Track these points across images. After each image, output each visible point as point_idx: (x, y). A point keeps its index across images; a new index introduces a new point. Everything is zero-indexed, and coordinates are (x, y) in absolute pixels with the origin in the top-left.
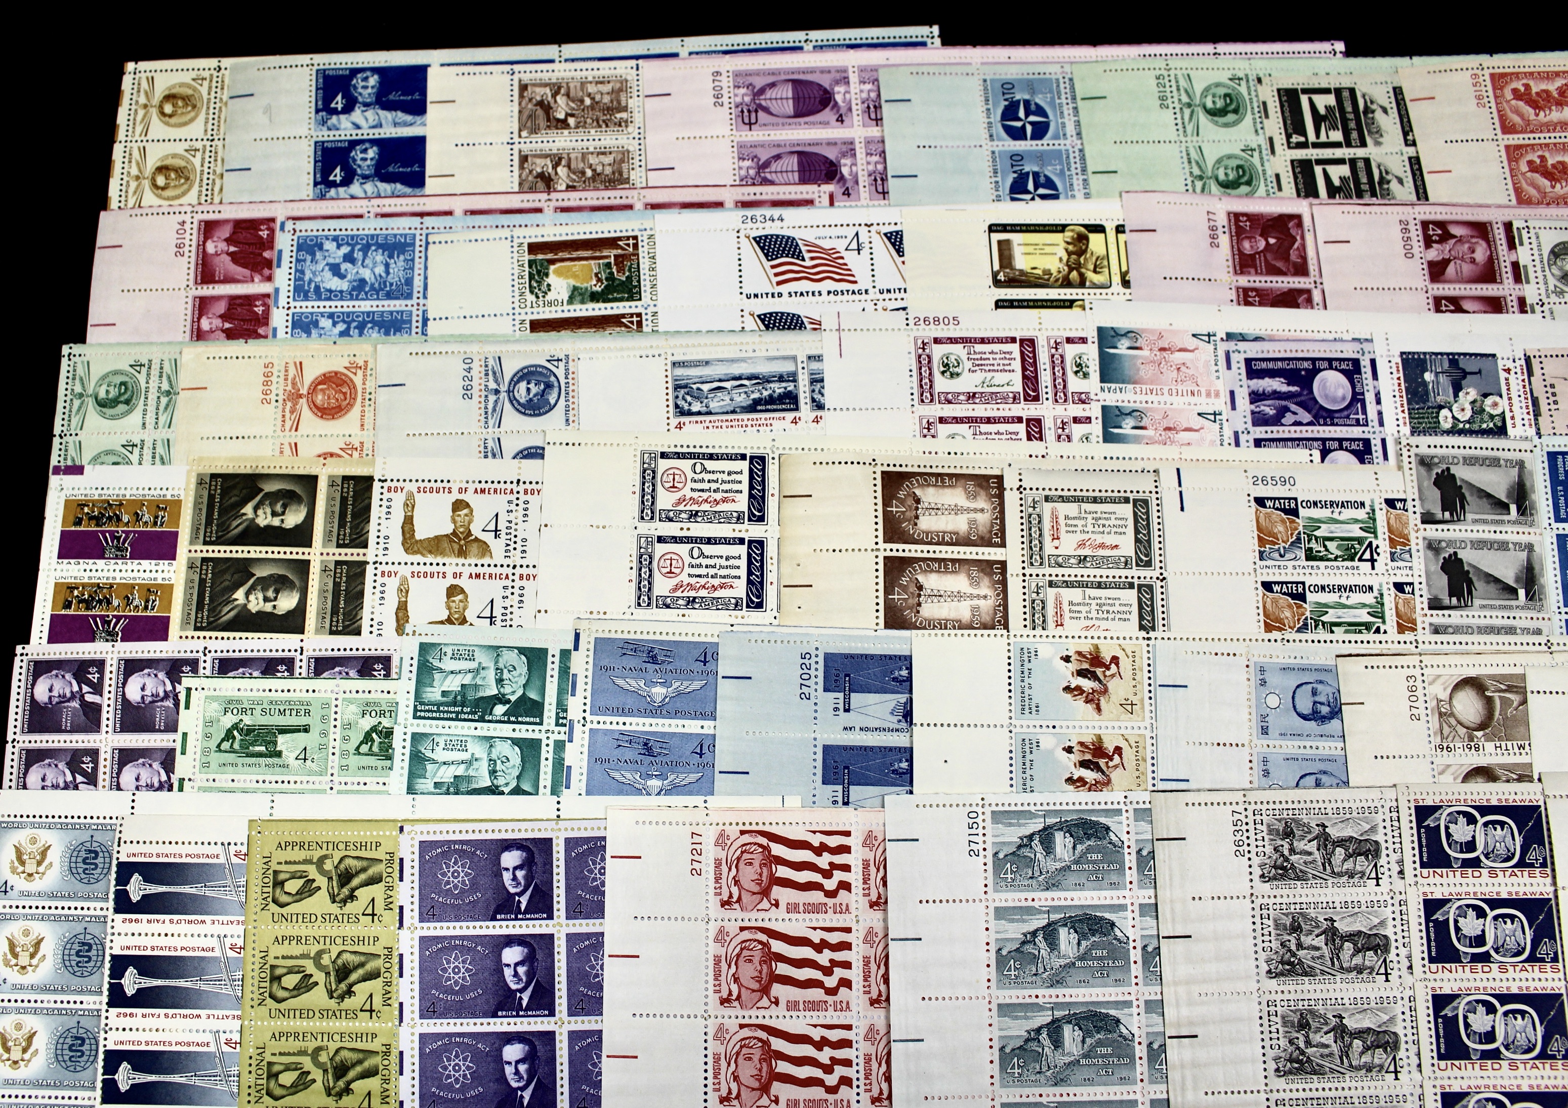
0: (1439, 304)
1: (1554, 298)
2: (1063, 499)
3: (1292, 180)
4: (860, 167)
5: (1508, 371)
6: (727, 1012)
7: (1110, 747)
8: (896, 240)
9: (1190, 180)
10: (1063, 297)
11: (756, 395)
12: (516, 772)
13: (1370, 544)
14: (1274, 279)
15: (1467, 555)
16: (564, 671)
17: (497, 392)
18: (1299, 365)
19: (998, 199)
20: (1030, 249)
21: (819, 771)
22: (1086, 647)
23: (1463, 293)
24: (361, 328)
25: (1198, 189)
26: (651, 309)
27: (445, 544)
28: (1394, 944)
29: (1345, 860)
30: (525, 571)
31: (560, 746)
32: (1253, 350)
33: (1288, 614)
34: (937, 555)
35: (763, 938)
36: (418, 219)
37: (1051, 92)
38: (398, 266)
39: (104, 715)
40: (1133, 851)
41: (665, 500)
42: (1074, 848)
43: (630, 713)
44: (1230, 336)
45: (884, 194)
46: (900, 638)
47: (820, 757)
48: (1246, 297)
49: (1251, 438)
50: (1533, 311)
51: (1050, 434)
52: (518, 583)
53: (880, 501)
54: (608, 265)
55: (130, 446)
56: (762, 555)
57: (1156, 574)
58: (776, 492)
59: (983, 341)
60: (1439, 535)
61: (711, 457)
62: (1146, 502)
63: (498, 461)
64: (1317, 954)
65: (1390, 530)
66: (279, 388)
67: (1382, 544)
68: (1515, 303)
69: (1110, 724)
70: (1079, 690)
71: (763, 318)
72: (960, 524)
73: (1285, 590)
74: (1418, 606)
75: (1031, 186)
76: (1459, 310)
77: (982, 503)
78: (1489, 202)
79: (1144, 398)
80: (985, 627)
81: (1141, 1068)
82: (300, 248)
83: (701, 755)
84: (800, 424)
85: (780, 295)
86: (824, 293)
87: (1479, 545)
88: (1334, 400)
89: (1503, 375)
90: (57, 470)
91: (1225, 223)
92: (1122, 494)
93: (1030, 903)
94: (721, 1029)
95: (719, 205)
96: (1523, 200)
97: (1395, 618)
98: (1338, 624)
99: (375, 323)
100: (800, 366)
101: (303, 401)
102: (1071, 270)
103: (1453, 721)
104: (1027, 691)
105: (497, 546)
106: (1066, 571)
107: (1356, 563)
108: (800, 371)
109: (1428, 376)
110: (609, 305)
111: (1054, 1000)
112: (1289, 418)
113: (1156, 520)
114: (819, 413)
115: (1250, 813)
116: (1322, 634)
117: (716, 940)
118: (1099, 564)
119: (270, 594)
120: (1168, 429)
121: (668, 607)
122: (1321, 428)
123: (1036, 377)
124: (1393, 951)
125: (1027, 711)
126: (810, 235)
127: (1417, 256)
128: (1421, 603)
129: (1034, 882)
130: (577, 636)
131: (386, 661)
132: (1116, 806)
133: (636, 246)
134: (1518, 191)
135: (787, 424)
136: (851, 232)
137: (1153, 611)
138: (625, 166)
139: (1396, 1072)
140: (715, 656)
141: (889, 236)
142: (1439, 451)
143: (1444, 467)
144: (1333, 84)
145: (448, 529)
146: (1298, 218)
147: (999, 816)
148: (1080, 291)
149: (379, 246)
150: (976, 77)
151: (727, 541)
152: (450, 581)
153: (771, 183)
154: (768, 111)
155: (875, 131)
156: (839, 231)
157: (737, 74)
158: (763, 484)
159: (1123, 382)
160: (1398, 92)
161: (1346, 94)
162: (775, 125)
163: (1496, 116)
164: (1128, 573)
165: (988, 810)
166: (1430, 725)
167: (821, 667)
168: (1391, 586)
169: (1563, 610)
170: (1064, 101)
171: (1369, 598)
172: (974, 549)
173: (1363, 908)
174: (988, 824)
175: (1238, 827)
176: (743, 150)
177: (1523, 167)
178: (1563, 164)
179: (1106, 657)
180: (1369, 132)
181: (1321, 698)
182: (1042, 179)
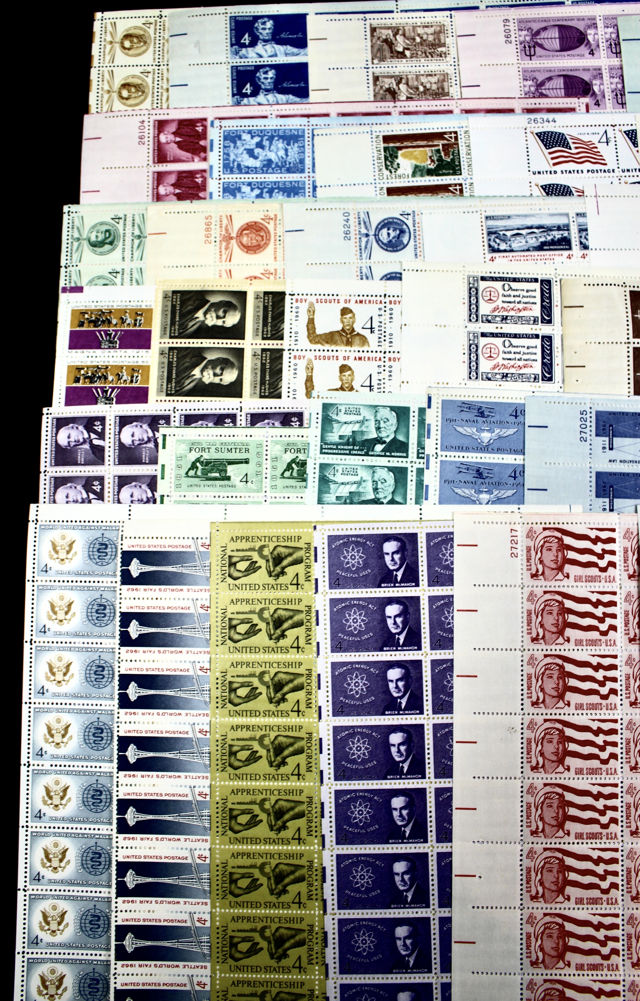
4: (606, 86)
6: (536, 647)
8: (632, 136)
11: (543, 239)
12: (391, 489)
16: (422, 422)
17: (367, 235)
21: (594, 489)
24: (271, 192)
26: (469, 181)
27: (337, 337)
30: (392, 355)
31: (420, 472)
35: (559, 598)
36: (306, 119)
38: (294, 150)
39: (107, 454)
41: (485, 309)
43: (467, 450)
45: (623, 104)
47: (594, 479)
52: (388, 364)
53: (629, 310)
54: (438, 151)
55: (114, 273)
56: (551, 345)
58: (559, 303)
61: (515, 280)
63: (370, 281)
66: (216, 232)
71: (544, 187)
82: (226, 138)
83: (515, 478)
84: (572, 258)
85: (555, 172)
86: (585, 171)
90: (65, 290)
94: (532, 658)
95: (511, 111)
99: (280, 189)
100: (571, 220)
101: (234, 242)
105: (373, 339)
108: (572, 223)
110: (440, 178)
114: (585, 252)
117: (528, 600)
119: (218, 371)
121: (489, 379)
126: (574, 132)
130: (430, 399)
131: (300, 416)
133: (456, 138)
135: (564, 258)
136: (601, 130)
138: (445, 84)
140: (523, 412)
141: (627, 133)
145: (339, 327)
149: (280, 137)
151: (527, 336)
152: (341, 362)
153: (546, 96)
154: (541, 46)
155: (615, 62)
156: (594, 129)
157: (520, 21)
158: (550, 298)
162: (548, 57)
167: (593, 420)
176: (526, 74)
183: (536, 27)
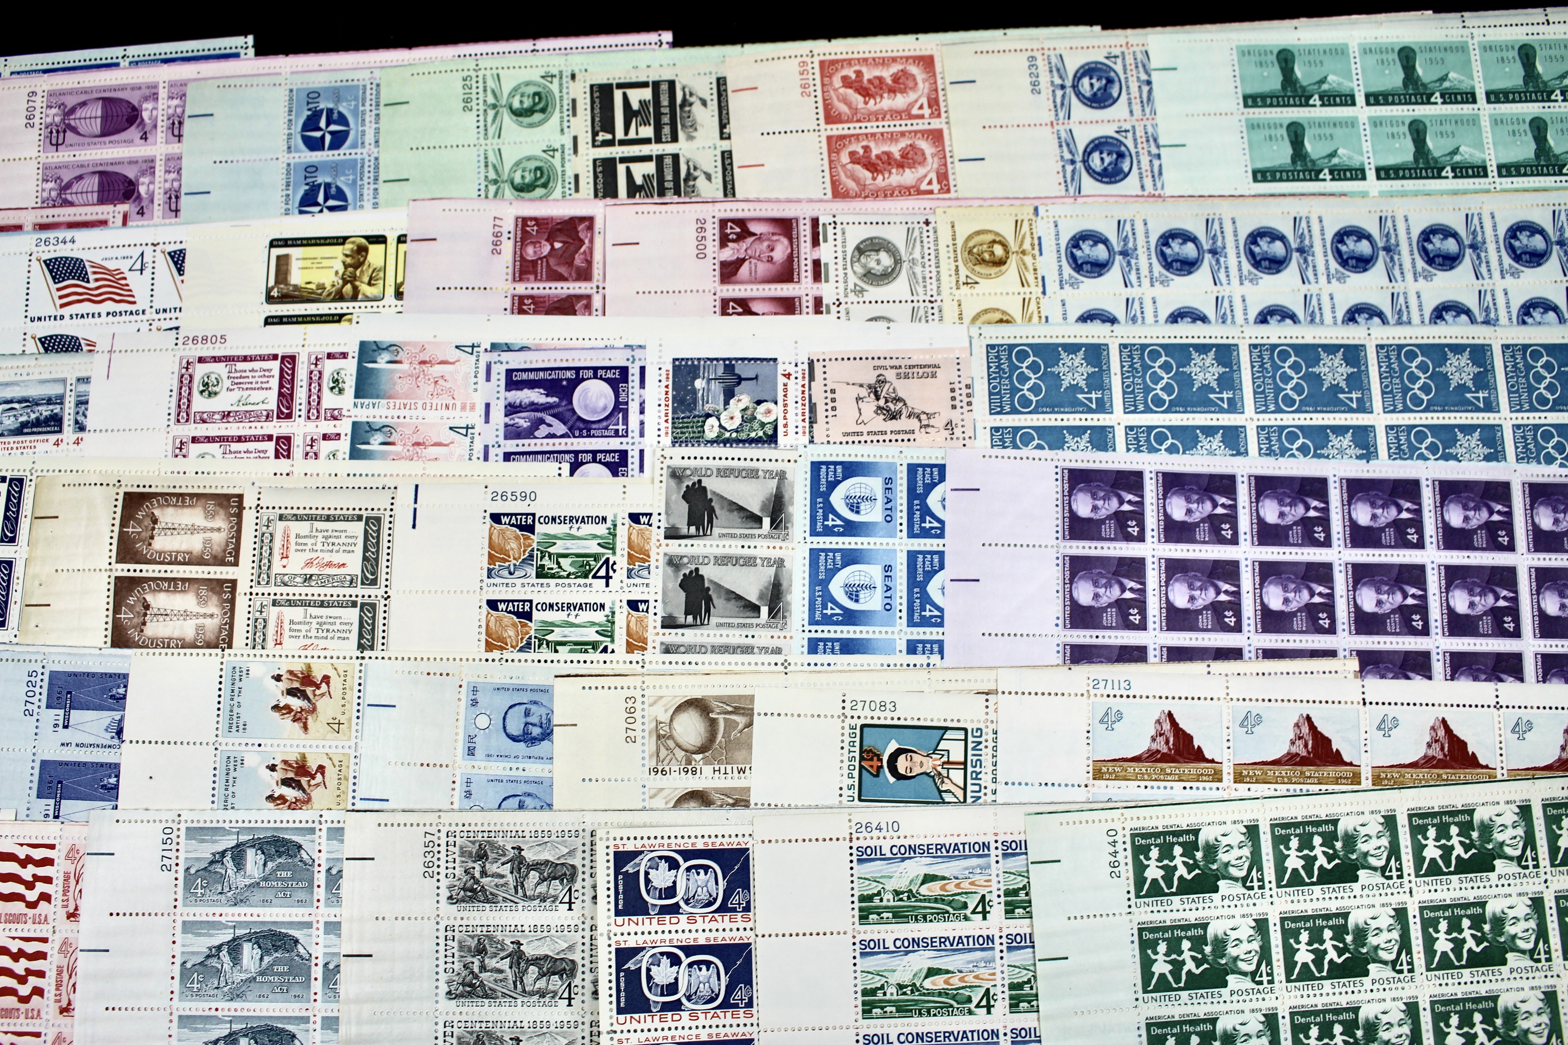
0: (725, 307)
1: (852, 297)
2: (297, 518)
3: (591, 180)
4: (157, 185)
5: (788, 376)
7: (313, 765)
8: (178, 259)
9: (484, 184)
10: (333, 311)
11: (24, 419)
13: (607, 560)
14: (553, 285)
15: (709, 572)
18: (562, 375)
19: (287, 213)
20: (308, 263)
21: (35, 786)
22: (298, 666)
23: (755, 294)
25: (491, 194)
28: (580, 969)
29: (538, 884)
32: (516, 361)
33: (511, 632)
34: (168, 575)
37: (356, 99)
40: (323, 869)
42: (265, 865)
44: (494, 347)
45: (177, 211)
46: (123, 656)
47: (37, 772)
49: (501, 452)
50: (828, 312)
51: (298, 452)
53: (117, 522)
56: (9, 575)
57: (381, 592)
58: (29, 513)
59: (245, 359)
60: (682, 551)
62: (378, 520)
64: (501, 976)
65: (630, 546)
67: (621, 561)
68: (811, 304)
69: (315, 743)
70: (288, 708)
71: (43, 341)
72: (194, 544)
73: (510, 608)
74: (651, 624)
75: (321, 199)
76: (748, 312)
77: (220, 522)
78: (801, 196)
79: (396, 413)
80: (209, 646)
84: (63, 446)
85: (62, 317)
86: (104, 314)
87: (723, 560)
88: (594, 411)
89: (781, 380)
91: (512, 228)
92: (357, 512)
93: (217, 918)
95: (18, 228)
96: (839, 193)
97: (625, 637)
98: (563, 644)
100: (69, 388)
102: (345, 282)
103: (671, 743)
104: (236, 710)
106: (291, 590)
107: (590, 580)
108: (68, 393)
109: (699, 384)
111: (233, 1013)
112: (543, 430)
113: (386, 538)
114: (80, 435)
115: (443, 835)
116: (545, 654)
118: (325, 581)
120: (417, 444)
122: (575, 440)
123: (292, 395)
124: (579, 976)
125: (234, 729)
126: (96, 257)
127: (710, 255)
128: (653, 621)
129: (223, 897)
132: (310, 825)
134: (835, 184)
135: (49, 446)
136: (137, 252)
137: (373, 630)
141: (172, 255)
142: (692, 463)
143: (696, 479)
144: (653, 77)
146: (590, 220)
147: (193, 833)
148: (350, 304)
150: (282, 88)
153: (71, 204)
154: (74, 130)
155: (174, 148)
156: (126, 252)
157: (51, 94)
158: (18, 505)
159: (378, 397)
160: (721, 83)
161: (664, 87)
162: (81, 145)
163: (820, 105)
164: (353, 591)
165: (183, 826)
166: (646, 748)
167: (45, 684)
168: (625, 604)
169: (807, 628)
170: (368, 108)
171: (599, 617)
172: (206, 569)
173: (553, 932)
174: (182, 840)
175: (430, 848)
176: (48, 172)
177: (845, 158)
178: (888, 154)
179: (318, 676)
180: (683, 126)
181: (534, 719)
182: (333, 190)
183: (71, 102)
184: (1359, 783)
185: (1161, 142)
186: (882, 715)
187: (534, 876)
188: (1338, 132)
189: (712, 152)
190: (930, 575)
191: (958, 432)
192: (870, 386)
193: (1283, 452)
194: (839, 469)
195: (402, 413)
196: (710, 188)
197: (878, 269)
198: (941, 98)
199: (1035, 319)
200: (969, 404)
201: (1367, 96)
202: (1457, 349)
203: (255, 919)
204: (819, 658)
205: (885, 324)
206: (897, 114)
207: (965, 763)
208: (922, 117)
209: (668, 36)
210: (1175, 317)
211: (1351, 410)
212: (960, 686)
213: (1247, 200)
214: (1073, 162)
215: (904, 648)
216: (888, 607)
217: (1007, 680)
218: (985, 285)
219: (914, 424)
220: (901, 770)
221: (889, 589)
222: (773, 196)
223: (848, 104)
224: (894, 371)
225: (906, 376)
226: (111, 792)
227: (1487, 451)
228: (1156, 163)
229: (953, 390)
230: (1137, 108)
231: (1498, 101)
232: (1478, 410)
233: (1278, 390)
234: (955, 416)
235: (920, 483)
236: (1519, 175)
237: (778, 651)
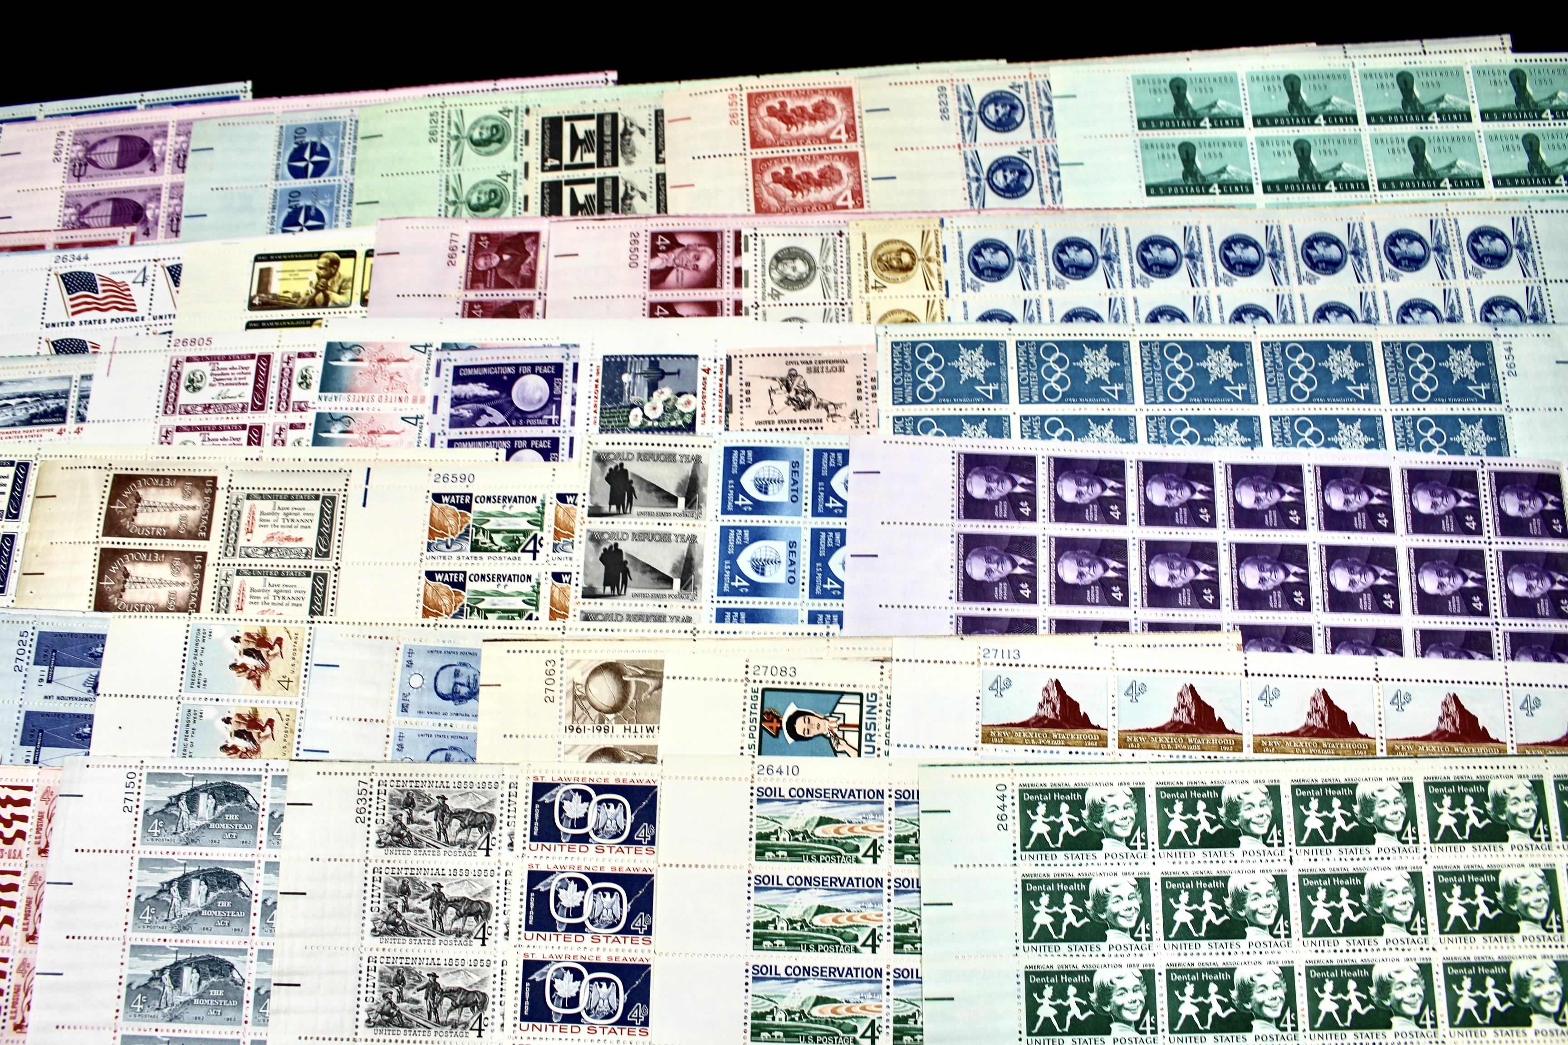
0: (653, 310)
1: (769, 300)
2: (262, 497)
3: (539, 201)
4: (162, 209)
5: (707, 371)
7: (263, 719)
8: (175, 273)
9: (444, 204)
10: (306, 317)
11: (33, 411)
13: (535, 536)
14: (500, 292)
15: (627, 547)
18: (503, 371)
19: (272, 232)
20: (286, 275)
21: (19, 734)
22: (255, 629)
23: (681, 298)
25: (450, 214)
28: (494, 911)
29: (459, 831)
32: (463, 358)
33: (446, 601)
34: (148, 547)
37: (337, 133)
40: (267, 813)
42: (215, 808)
44: (445, 346)
45: (177, 232)
46: (103, 619)
47: (22, 721)
48: (471, 310)
49: (445, 440)
50: (747, 313)
51: (267, 439)
53: (106, 501)
56: (11, 548)
57: (332, 564)
58: (32, 493)
59: (227, 358)
60: (603, 527)
62: (333, 499)
64: (421, 916)
65: (557, 523)
67: (547, 536)
68: (732, 307)
69: (265, 699)
70: (244, 667)
71: (55, 344)
72: (172, 520)
73: (446, 578)
74: (573, 595)
75: (301, 220)
76: (674, 314)
77: (196, 501)
78: (726, 212)
79: (355, 405)
80: (179, 610)
81: (248, 1010)
84: (65, 434)
85: (73, 323)
86: (109, 321)
87: (641, 536)
88: (531, 403)
89: (701, 374)
91: (466, 243)
92: (315, 492)
93: (170, 856)
95: (41, 247)
96: (761, 208)
97: (548, 606)
98: (492, 611)
100: (74, 384)
102: (318, 291)
103: (586, 704)
104: (198, 667)
106: (253, 561)
107: (519, 554)
108: (72, 389)
109: (626, 378)
111: (179, 944)
112: (485, 419)
113: (339, 515)
114: (81, 425)
115: (375, 783)
116: (476, 620)
118: (284, 553)
120: (372, 432)
122: (512, 429)
123: (265, 390)
124: (493, 917)
125: (196, 685)
126: (106, 272)
128: (575, 592)
129: (176, 837)
132: (257, 773)
134: (758, 201)
135: (54, 435)
136: (139, 267)
137: (324, 597)
139: (480, 1030)
141: (170, 269)
142: (616, 449)
143: (618, 463)
144: (598, 110)
146: (535, 236)
147: (155, 778)
148: (321, 311)
150: (275, 125)
153: (88, 226)
154: (95, 164)
155: (179, 178)
156: (131, 267)
157: (77, 133)
158: (23, 487)
159: (340, 391)
160: (659, 115)
161: (608, 119)
162: (99, 176)
163: (747, 132)
164: (308, 563)
165: (145, 772)
166: (563, 707)
167: (34, 644)
168: (550, 576)
169: (716, 598)
170: (347, 140)
171: (526, 587)
172: (181, 542)
173: (471, 876)
174: (143, 784)
175: (363, 795)
176: (70, 200)
177: (768, 178)
178: (808, 175)
179: (272, 637)
180: (623, 152)
181: (462, 680)
182: (313, 212)
183: (93, 139)
184: (1241, 750)
185: (1060, 161)
186: (783, 680)
187: (456, 823)
188: (1227, 151)
189: (648, 174)
190: (831, 551)
191: (863, 421)
192: (782, 380)
193: (1171, 439)
194: (750, 453)
195: (360, 405)
196: (645, 206)
197: (794, 275)
198: (858, 125)
199: (939, 318)
200: (874, 395)
201: (1255, 119)
202: (1339, 346)
203: (204, 857)
204: (726, 626)
205: (797, 324)
206: (816, 139)
207: (860, 726)
208: (840, 141)
209: (613, 75)
210: (1071, 317)
211: (1237, 401)
212: (857, 653)
213: (1140, 212)
214: (978, 180)
215: (806, 618)
216: (792, 581)
217: (900, 648)
218: (892, 289)
219: (823, 413)
220: (800, 732)
221: (793, 563)
222: (701, 212)
223: (773, 132)
224: (805, 366)
225: (816, 371)
226: (84, 741)
227: (1367, 439)
228: (1056, 180)
229: (859, 383)
230: (1038, 131)
231: (1378, 122)
232: (1359, 401)
233: (1166, 383)
234: (861, 406)
235: (825, 467)
236: (1398, 188)
237: (688, 620)
